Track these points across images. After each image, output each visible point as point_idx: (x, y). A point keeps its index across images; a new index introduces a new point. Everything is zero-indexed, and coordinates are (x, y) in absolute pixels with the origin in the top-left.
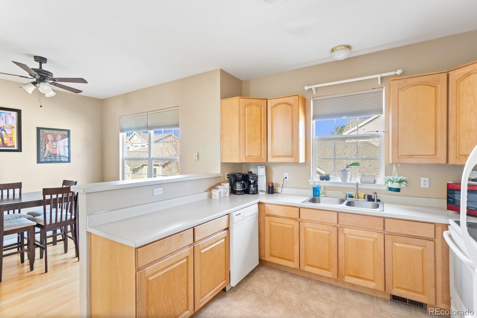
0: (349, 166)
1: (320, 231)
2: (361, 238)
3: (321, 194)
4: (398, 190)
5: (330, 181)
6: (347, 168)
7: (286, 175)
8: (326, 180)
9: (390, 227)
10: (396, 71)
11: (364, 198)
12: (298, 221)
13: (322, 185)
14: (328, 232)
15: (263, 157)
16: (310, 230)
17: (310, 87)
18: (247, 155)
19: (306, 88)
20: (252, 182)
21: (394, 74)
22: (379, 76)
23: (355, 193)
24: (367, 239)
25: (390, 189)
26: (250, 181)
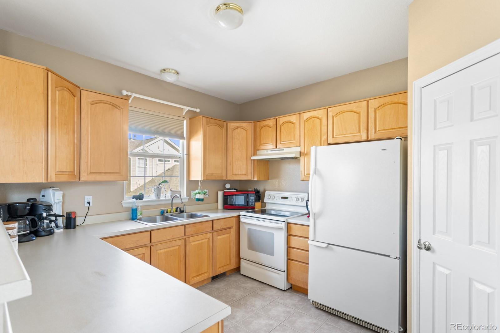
0: (160, 184)
1: (171, 249)
2: (200, 242)
3: (139, 215)
4: (202, 200)
5: (144, 199)
6: (159, 185)
7: (89, 198)
8: (140, 199)
9: (217, 226)
10: (196, 109)
11: (176, 211)
12: (148, 246)
13: (140, 205)
14: (177, 247)
15: (75, 174)
16: (162, 251)
17: (129, 94)
18: (57, 170)
19: (125, 93)
20: (45, 215)
21: (195, 111)
22: (187, 109)
23: (170, 208)
24: (203, 241)
25: (198, 200)
26: (41, 214)
